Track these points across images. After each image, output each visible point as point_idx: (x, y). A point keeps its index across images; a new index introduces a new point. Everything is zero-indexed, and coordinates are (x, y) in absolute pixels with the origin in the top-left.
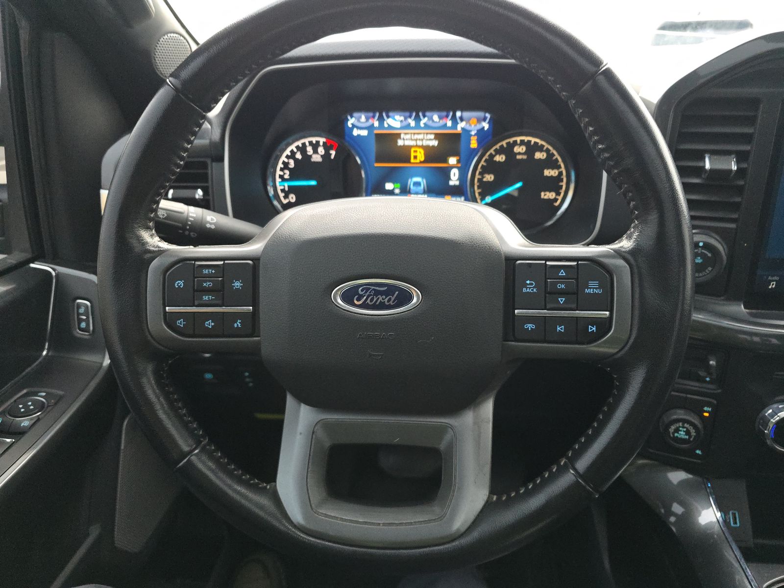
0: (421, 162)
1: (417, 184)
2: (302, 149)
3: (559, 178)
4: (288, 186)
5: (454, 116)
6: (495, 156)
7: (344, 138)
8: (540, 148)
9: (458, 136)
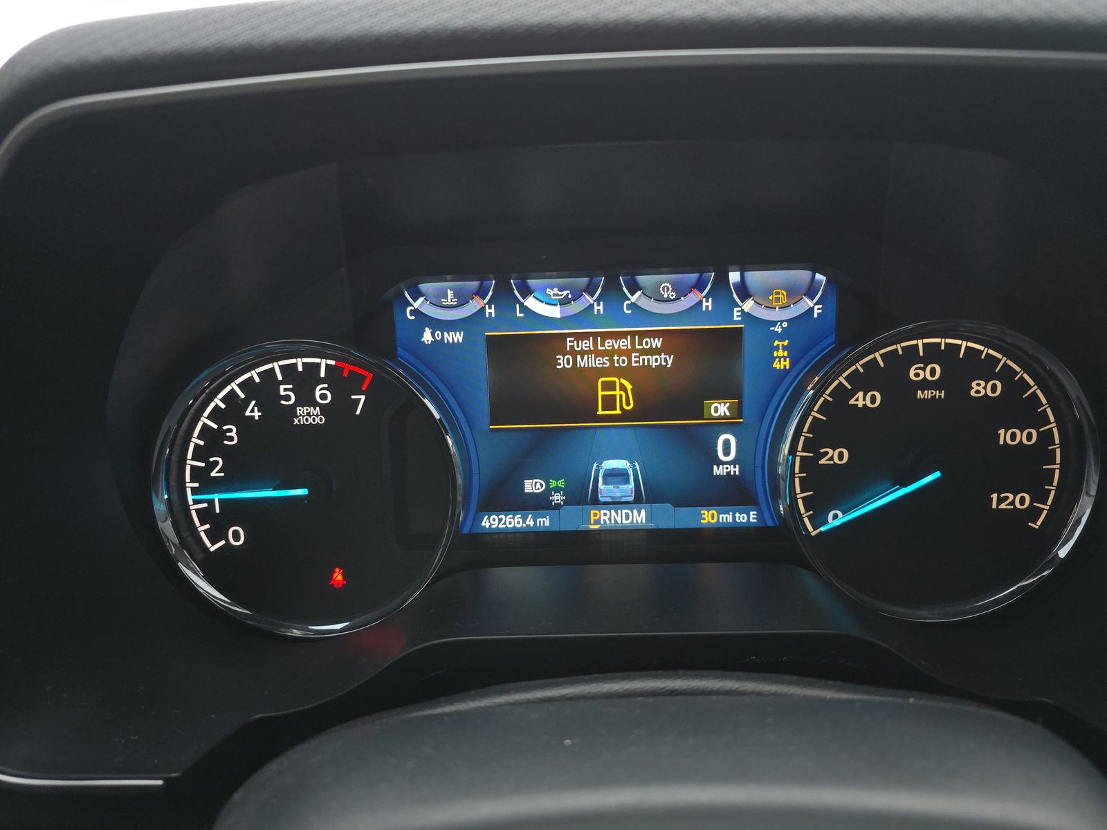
0: (626, 416)
1: (616, 476)
2: (264, 391)
3: (1042, 450)
4: (219, 499)
5: (722, 279)
6: (852, 393)
7: (393, 356)
8: (986, 369)
9: (735, 336)
